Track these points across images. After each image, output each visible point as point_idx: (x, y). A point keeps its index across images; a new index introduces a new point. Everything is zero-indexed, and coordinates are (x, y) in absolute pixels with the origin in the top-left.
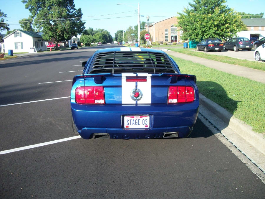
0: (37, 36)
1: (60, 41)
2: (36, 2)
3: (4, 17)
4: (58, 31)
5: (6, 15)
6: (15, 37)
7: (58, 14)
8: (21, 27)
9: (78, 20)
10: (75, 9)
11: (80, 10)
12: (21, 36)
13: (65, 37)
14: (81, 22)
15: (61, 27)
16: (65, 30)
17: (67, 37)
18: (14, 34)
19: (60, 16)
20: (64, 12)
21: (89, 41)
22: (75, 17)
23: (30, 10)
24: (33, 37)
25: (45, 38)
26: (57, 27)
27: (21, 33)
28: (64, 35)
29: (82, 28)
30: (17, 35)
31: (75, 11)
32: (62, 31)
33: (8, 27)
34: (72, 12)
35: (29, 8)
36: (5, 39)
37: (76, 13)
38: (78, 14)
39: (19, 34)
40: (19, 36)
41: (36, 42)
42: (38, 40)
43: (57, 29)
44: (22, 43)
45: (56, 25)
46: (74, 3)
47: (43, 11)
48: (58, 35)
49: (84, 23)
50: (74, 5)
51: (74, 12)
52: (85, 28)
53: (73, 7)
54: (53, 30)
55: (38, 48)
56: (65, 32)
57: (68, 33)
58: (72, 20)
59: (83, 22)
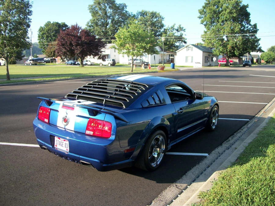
0: (208, 51)
1: (231, 57)
2: (210, 18)
3: (183, 31)
4: (229, 47)
5: (185, 30)
6: (187, 51)
7: (230, 29)
8: (202, 41)
9: (252, 36)
10: (250, 25)
11: (255, 26)
12: (192, 50)
13: (236, 54)
14: (256, 38)
15: (232, 42)
16: (236, 46)
17: (238, 53)
18: (186, 48)
19: (233, 31)
20: (237, 27)
21: (270, 59)
22: (249, 33)
23: (205, 25)
24: (203, 52)
25: (216, 53)
26: (229, 43)
27: (192, 48)
28: (235, 52)
29: (256, 44)
30: (188, 49)
31: (251, 26)
32: (233, 47)
33: (186, 41)
34: (248, 27)
35: (204, 24)
36: (178, 52)
37: (251, 29)
38: (253, 29)
39: (191, 48)
40: (191, 50)
41: (205, 57)
42: (209, 55)
43: (228, 45)
44: (192, 57)
45: (228, 41)
46: (250, 19)
47: (217, 26)
48: (228, 51)
49: (259, 40)
50: (250, 20)
51: (249, 28)
52: (259, 44)
53: (248, 22)
54: (225, 46)
55: (207, 62)
56: (236, 48)
57: (239, 50)
58: (247, 36)
59: (258, 38)
